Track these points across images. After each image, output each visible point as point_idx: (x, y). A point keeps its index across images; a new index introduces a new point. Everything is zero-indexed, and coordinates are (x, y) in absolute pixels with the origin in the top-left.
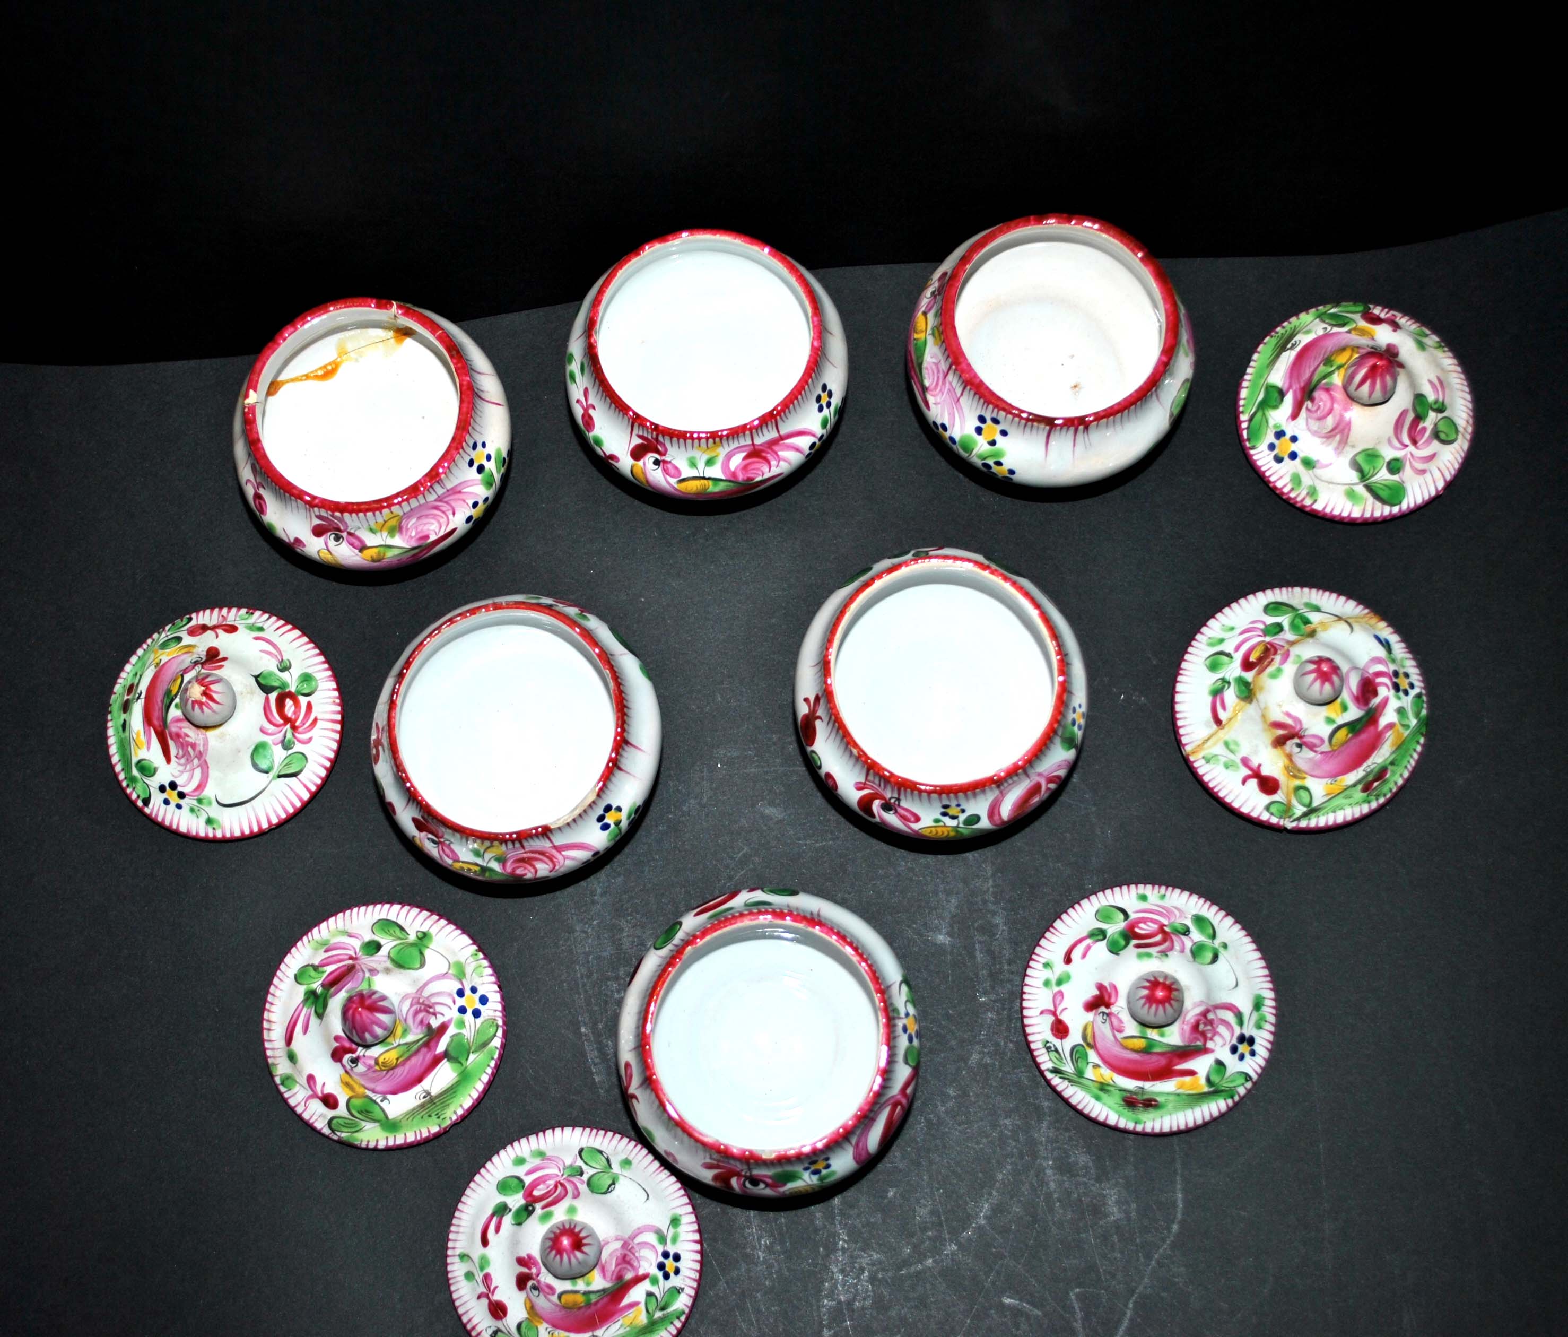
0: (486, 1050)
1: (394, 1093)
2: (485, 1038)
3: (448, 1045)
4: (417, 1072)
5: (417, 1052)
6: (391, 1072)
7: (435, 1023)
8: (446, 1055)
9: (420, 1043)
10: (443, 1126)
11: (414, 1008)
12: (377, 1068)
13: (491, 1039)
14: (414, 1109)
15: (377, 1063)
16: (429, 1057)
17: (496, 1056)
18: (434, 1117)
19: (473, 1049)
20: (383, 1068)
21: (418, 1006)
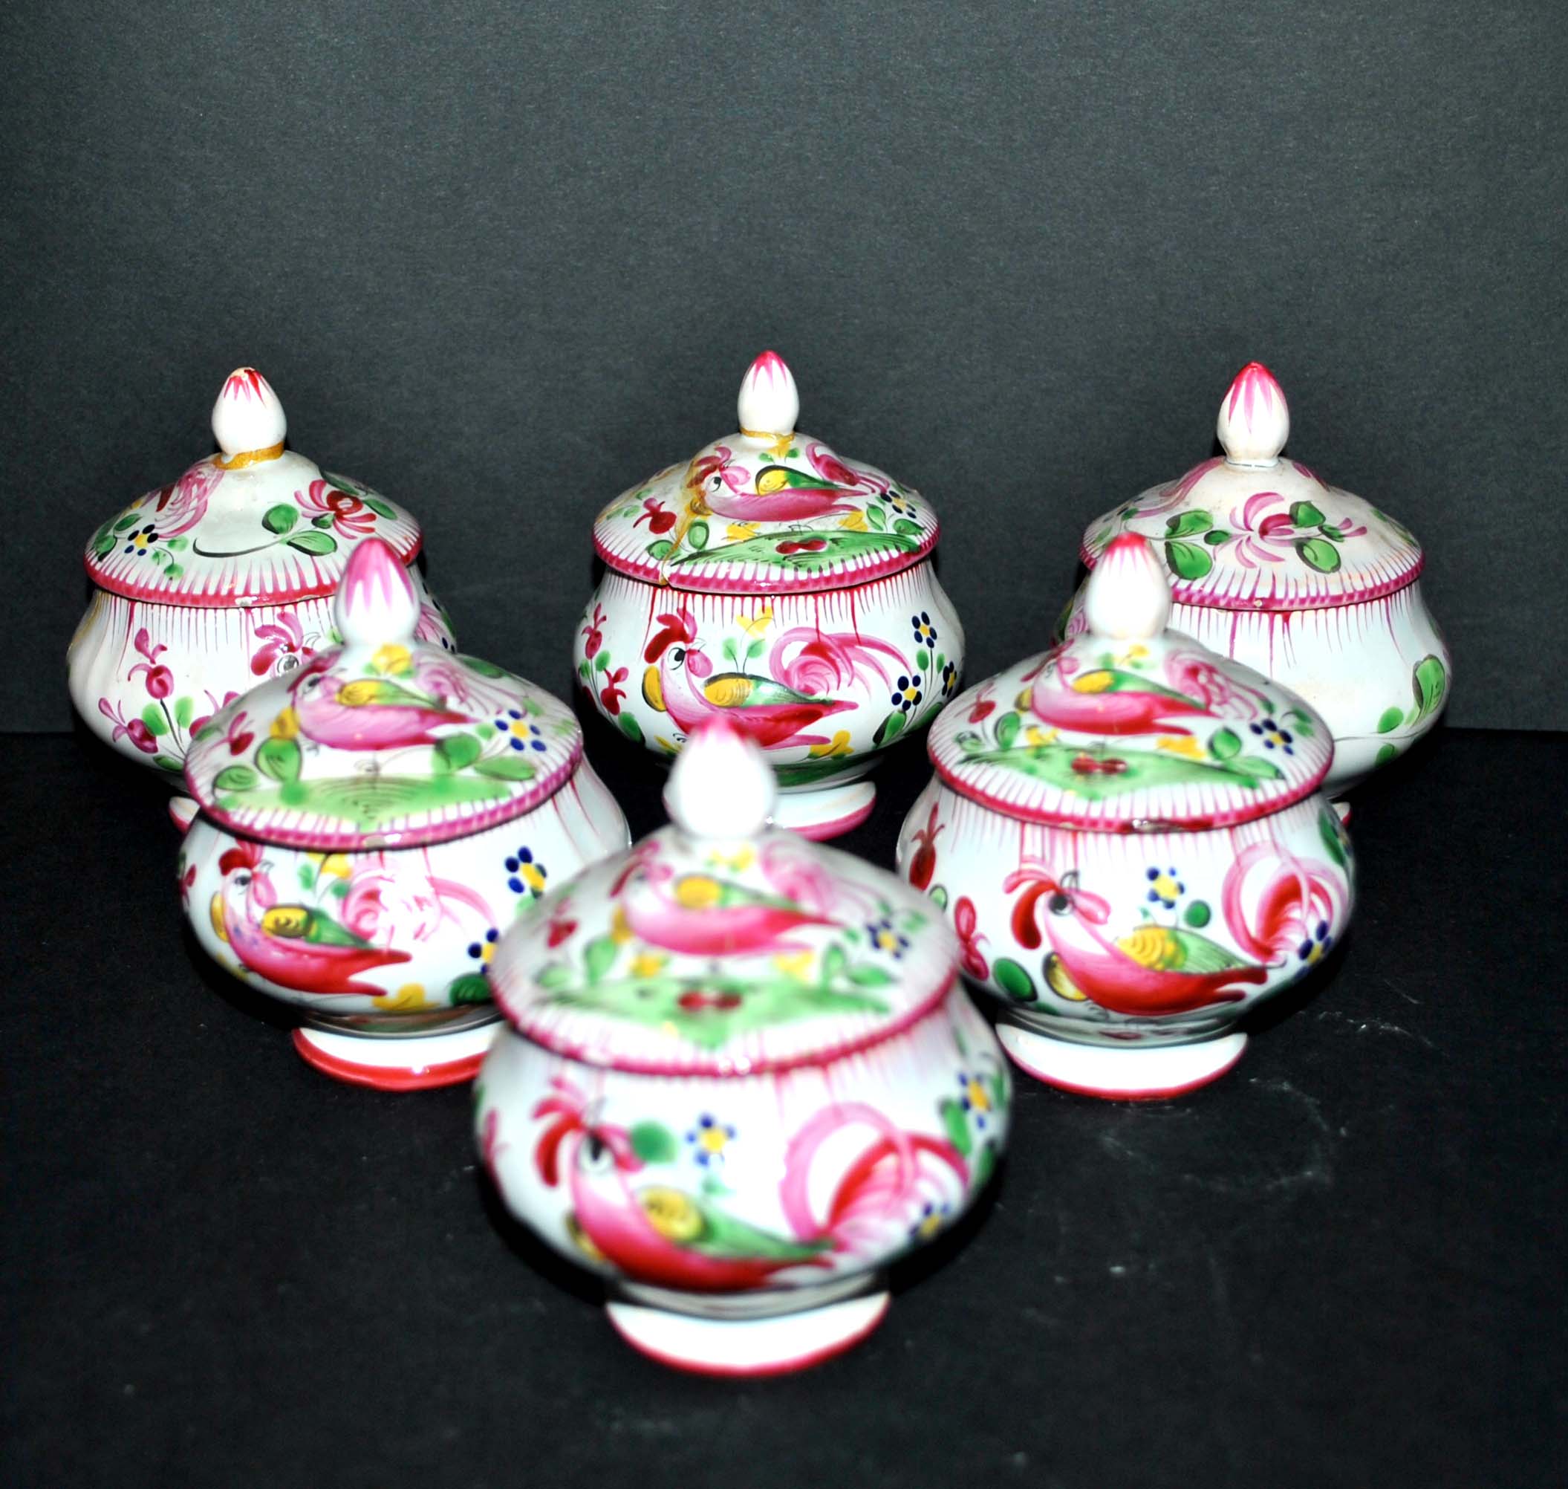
0: (494, 782)
1: (333, 745)
2: (506, 773)
3: (451, 738)
4: (385, 734)
5: (404, 709)
6: (350, 713)
7: (453, 704)
8: (439, 744)
9: (416, 702)
10: (364, 830)
11: (442, 669)
12: (337, 697)
13: (512, 779)
14: (341, 781)
15: (341, 691)
16: (414, 729)
17: (504, 801)
18: (361, 808)
19: (478, 765)
20: (344, 701)
21: (448, 673)
